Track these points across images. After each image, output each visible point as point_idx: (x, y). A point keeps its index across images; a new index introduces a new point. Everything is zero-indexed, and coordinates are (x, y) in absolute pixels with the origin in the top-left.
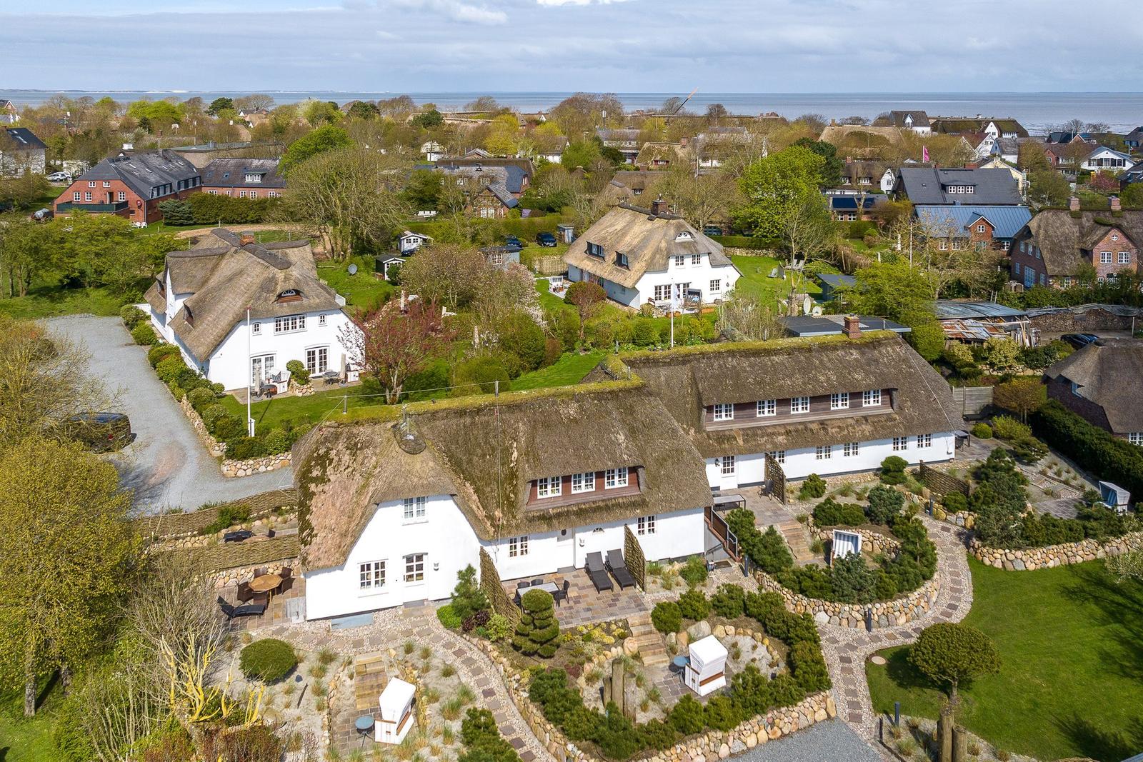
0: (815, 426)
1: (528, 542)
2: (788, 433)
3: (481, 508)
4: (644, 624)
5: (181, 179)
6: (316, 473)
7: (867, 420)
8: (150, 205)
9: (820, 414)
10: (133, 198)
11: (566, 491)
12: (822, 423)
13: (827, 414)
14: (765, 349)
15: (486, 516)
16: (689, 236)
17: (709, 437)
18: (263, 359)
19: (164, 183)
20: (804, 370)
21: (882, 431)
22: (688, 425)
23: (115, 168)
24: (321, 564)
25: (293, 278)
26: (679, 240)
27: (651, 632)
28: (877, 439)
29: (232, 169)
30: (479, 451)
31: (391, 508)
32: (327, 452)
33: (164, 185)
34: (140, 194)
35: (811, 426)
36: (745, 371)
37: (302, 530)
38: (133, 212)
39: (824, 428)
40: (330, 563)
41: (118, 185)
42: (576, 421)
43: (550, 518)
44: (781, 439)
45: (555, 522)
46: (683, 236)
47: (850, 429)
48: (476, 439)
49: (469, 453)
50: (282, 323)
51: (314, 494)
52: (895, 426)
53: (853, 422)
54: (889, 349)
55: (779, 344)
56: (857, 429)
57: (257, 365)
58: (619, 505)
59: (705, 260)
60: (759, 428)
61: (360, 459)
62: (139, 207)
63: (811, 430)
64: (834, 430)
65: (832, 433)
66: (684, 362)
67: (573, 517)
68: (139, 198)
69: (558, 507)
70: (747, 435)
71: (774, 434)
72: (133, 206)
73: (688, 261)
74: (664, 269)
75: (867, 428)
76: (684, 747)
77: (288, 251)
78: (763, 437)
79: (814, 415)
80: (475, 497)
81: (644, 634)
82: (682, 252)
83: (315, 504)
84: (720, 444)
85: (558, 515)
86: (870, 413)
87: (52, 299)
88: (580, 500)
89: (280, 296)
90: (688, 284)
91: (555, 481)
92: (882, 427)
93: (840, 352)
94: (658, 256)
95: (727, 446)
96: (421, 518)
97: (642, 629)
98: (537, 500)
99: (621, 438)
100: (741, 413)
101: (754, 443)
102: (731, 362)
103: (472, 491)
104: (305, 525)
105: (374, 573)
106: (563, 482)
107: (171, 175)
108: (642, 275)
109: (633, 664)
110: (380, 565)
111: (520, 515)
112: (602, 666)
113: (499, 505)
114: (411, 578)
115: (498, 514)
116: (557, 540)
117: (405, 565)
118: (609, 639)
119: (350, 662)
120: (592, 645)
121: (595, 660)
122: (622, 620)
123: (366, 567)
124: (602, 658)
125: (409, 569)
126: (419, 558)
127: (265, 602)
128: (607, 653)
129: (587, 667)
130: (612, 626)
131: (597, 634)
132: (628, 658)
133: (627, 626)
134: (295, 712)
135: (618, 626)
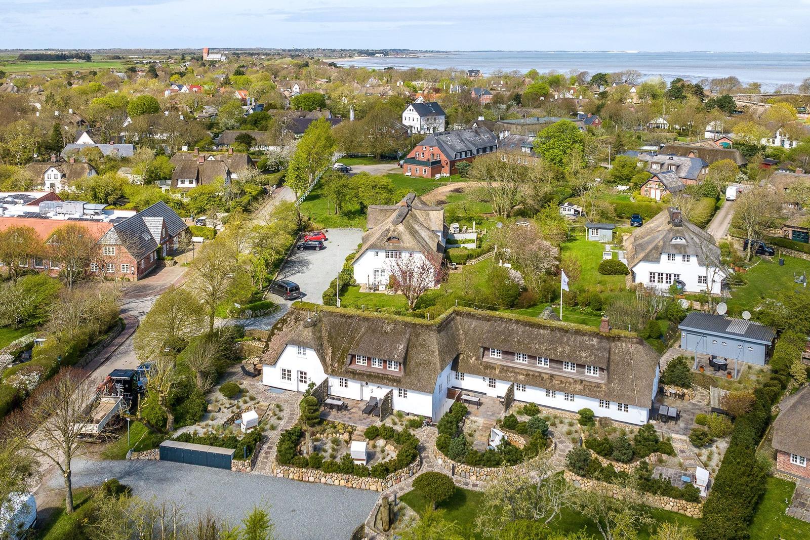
0: (546, 376)
1: (348, 382)
2: (527, 375)
3: (330, 361)
5: (480, 147)
6: (279, 326)
7: (582, 383)
8: (453, 163)
9: (554, 371)
10: (443, 158)
11: (369, 364)
12: (552, 376)
13: (560, 372)
14: (539, 324)
15: (330, 364)
16: (684, 240)
17: (481, 364)
18: (380, 270)
19: (466, 150)
20: (552, 342)
21: (590, 390)
22: (473, 354)
23: (437, 140)
24: (266, 362)
25: (397, 231)
26: (674, 242)
27: (362, 436)
28: (582, 395)
29: (516, 142)
30: (342, 335)
31: (292, 348)
32: (287, 318)
33: (466, 152)
34: (448, 155)
35: (542, 375)
36: (517, 334)
37: (265, 347)
38: (443, 167)
39: (551, 379)
40: (269, 363)
41: (436, 150)
42: (387, 333)
44: (521, 377)
45: (357, 376)
46: (678, 240)
47: (567, 384)
48: (344, 329)
49: (338, 335)
50: (390, 254)
51: (275, 334)
52: (599, 392)
53: (572, 381)
54: (624, 344)
55: (550, 324)
56: (572, 385)
57: (377, 273)
58: (388, 379)
59: (693, 260)
60: (513, 368)
61: (297, 324)
62: (447, 164)
63: (543, 378)
64: (556, 382)
65: (555, 384)
66: (489, 320)
68: (446, 159)
69: (362, 371)
70: (503, 369)
71: (519, 373)
72: (443, 164)
73: (679, 258)
74: (657, 260)
75: (579, 387)
76: (305, 470)
77: (430, 212)
78: (511, 373)
79: (552, 370)
80: (330, 356)
81: (359, 435)
82: (674, 251)
83: (274, 338)
84: (485, 369)
85: (360, 374)
86: (587, 379)
87: (349, 218)
88: (374, 371)
89: (389, 239)
90: (678, 276)
91: (364, 358)
92: (589, 390)
93: (586, 338)
94: (654, 251)
95: (488, 371)
96: (304, 356)
98: (355, 365)
99: (402, 347)
100: (505, 356)
101: (504, 375)
102: (514, 326)
103: (330, 352)
104: (267, 346)
105: (287, 374)
106: (368, 360)
107: (474, 145)
108: (638, 263)
109: (343, 444)
110: (289, 371)
111: (344, 369)
112: (327, 438)
113: (338, 361)
114: (301, 381)
115: (336, 365)
116: (362, 386)
117: (300, 375)
118: (342, 431)
119: (258, 403)
120: (332, 430)
121: (325, 435)
122: (356, 427)
123: (284, 370)
124: (330, 435)
125: (301, 377)
126: (305, 374)
127: (257, 373)
128: (334, 435)
129: (318, 435)
130: (349, 427)
131: (339, 427)
132: (342, 441)
133: (355, 430)
134: (225, 410)
135: (352, 428)
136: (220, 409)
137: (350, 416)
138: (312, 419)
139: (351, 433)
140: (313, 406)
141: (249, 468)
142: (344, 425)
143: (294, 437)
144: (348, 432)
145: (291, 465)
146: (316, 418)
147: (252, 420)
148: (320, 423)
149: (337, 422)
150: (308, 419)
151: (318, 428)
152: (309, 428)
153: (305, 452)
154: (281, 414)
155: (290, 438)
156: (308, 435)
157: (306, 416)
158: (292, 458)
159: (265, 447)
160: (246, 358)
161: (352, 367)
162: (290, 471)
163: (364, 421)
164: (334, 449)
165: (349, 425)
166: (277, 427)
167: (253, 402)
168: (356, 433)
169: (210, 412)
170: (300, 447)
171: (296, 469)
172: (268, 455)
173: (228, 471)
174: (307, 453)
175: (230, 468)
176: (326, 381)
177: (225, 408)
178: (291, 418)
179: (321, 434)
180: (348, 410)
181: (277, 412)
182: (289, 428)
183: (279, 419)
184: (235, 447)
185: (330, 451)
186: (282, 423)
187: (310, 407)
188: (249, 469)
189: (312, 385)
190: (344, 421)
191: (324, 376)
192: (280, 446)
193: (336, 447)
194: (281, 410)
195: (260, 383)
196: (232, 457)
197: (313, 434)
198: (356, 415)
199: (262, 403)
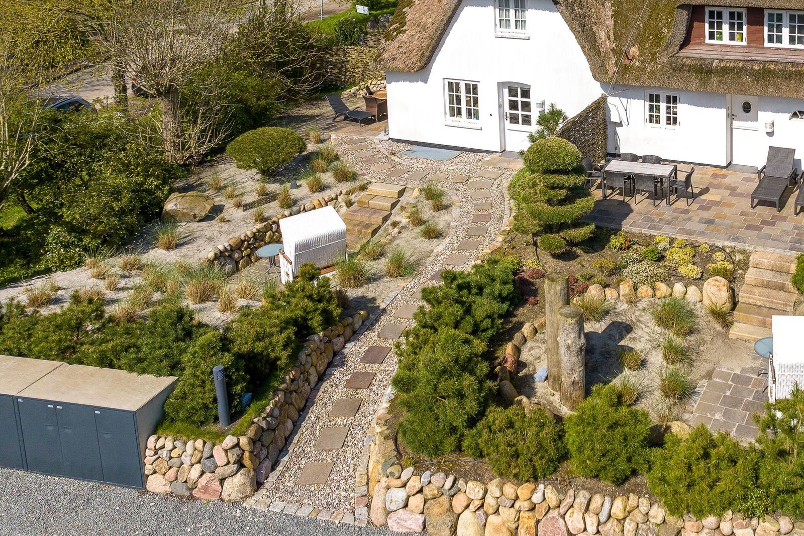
1: (679, 105)
3: (612, 39)
4: (778, 270)
11: (755, 40)
15: (613, 50)
27: (782, 288)
31: (480, 8)
40: (403, 66)
43: (709, 72)
45: (715, 79)
67: (747, 79)
69: (730, 60)
80: (610, 23)
81: (768, 285)
85: (725, 71)
91: (735, 19)
96: (520, 32)
97: (768, 276)
98: (704, 44)
103: (610, 13)
105: (464, 99)
106: (748, 23)
109: (708, 325)
110: (472, 89)
111: (662, 59)
112: (633, 302)
113: (641, 40)
114: (514, 119)
115: (634, 51)
116: (731, 117)
117: (507, 98)
118: (689, 270)
119: (363, 188)
120: (647, 267)
121: (624, 288)
122: (743, 252)
123: (453, 86)
124: (644, 290)
125: (513, 105)
126: (526, 93)
127: (375, 111)
128: (662, 288)
129: (594, 291)
130: (719, 256)
131: (675, 255)
132: (701, 312)
133: (745, 265)
134: (239, 213)
135: (729, 257)
136: (217, 210)
137: (706, 215)
138: (562, 227)
139: (731, 278)
140: (565, 172)
141: (239, 479)
142: (694, 246)
143: (484, 306)
144: (717, 272)
145: (468, 461)
146: (577, 223)
147: (319, 241)
148: (595, 243)
149: (661, 237)
150: (549, 228)
151: (587, 262)
152: (551, 264)
153: (541, 371)
154: (442, 220)
155: (468, 311)
156: (551, 292)
157: (535, 215)
158: (472, 422)
159: (354, 350)
160: (354, 84)
161: (693, 52)
162: (459, 502)
163: (766, 230)
164: (674, 354)
165: (714, 249)
166: (418, 262)
167: (345, 187)
168: (751, 275)
169: (172, 219)
170: (518, 350)
171: (493, 488)
172: (364, 394)
173: (130, 493)
174: (553, 379)
175: (138, 480)
176: (599, 107)
177: (238, 205)
178: (476, 230)
179: (606, 286)
180: (694, 196)
181: (427, 213)
182: (466, 267)
183: (433, 234)
184: (174, 367)
185: (656, 359)
186: (439, 247)
187: (555, 179)
188: (236, 484)
189: (551, 117)
190: (690, 233)
191: (595, 91)
192: (415, 349)
193: (678, 341)
194: (440, 207)
195: (382, 136)
196: (146, 424)
197: (571, 289)
198: (726, 210)
199: (375, 188)
